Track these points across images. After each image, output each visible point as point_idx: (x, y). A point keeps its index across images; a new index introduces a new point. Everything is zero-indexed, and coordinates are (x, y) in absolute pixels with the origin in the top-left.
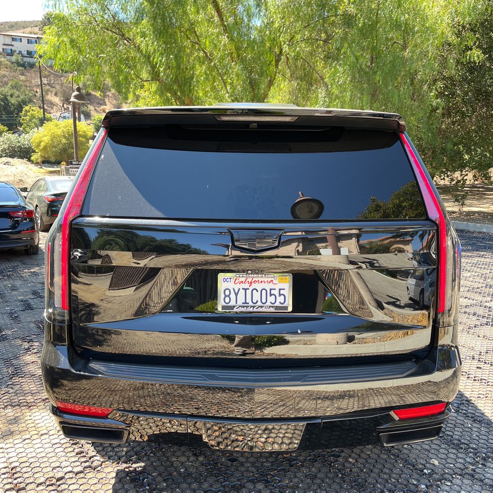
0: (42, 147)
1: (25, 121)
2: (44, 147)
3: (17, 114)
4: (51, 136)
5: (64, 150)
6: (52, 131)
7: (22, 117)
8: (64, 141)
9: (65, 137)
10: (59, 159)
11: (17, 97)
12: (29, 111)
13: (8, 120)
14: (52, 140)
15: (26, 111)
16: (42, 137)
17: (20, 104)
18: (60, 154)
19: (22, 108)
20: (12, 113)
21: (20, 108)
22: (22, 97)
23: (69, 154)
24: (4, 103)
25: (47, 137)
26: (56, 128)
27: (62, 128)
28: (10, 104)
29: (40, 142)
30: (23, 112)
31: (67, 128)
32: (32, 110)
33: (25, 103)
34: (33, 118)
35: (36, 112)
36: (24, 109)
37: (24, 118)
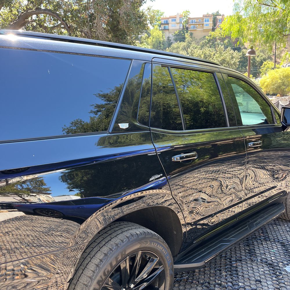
0: (265, 85)
1: (263, 71)
2: (267, 85)
3: (260, 67)
4: (272, 78)
5: (279, 87)
6: (273, 75)
7: (262, 68)
8: (280, 81)
9: (280, 79)
10: (275, 92)
11: (260, 57)
12: (266, 65)
13: (254, 71)
14: (272, 81)
15: (265, 65)
16: (266, 79)
17: (262, 61)
18: (276, 89)
19: (263, 63)
20: (256, 66)
21: (261, 63)
22: (264, 56)
23: (281, 89)
24: (253, 61)
25: (270, 79)
26: (276, 73)
27: (280, 73)
28: (256, 61)
29: (265, 83)
30: (263, 65)
31: (283, 73)
32: (268, 64)
33: (265, 60)
34: (268, 68)
35: (270, 65)
36: (263, 64)
37: (263, 69)
